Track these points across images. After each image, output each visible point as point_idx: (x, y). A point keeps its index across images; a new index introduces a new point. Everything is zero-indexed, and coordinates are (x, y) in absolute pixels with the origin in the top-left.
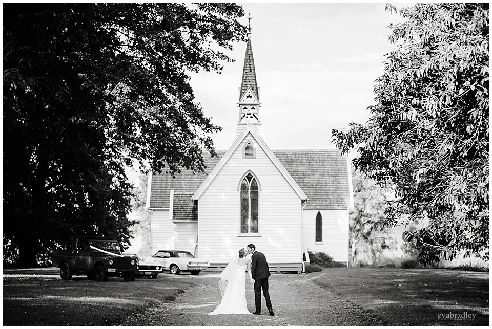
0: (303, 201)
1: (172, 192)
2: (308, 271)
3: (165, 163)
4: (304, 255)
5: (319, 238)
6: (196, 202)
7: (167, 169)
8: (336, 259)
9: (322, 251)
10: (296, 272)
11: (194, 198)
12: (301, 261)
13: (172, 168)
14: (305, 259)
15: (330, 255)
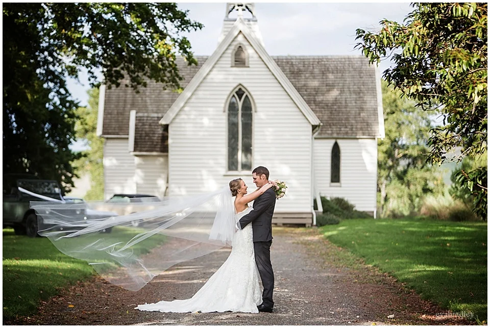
0: (314, 127)
1: (133, 114)
2: (320, 223)
3: (124, 72)
4: (315, 201)
5: (335, 177)
6: (166, 128)
7: (126, 81)
8: (359, 207)
9: (340, 196)
10: (303, 225)
11: (163, 122)
12: (311, 210)
13: (133, 79)
14: (316, 208)
15: (351, 202)
